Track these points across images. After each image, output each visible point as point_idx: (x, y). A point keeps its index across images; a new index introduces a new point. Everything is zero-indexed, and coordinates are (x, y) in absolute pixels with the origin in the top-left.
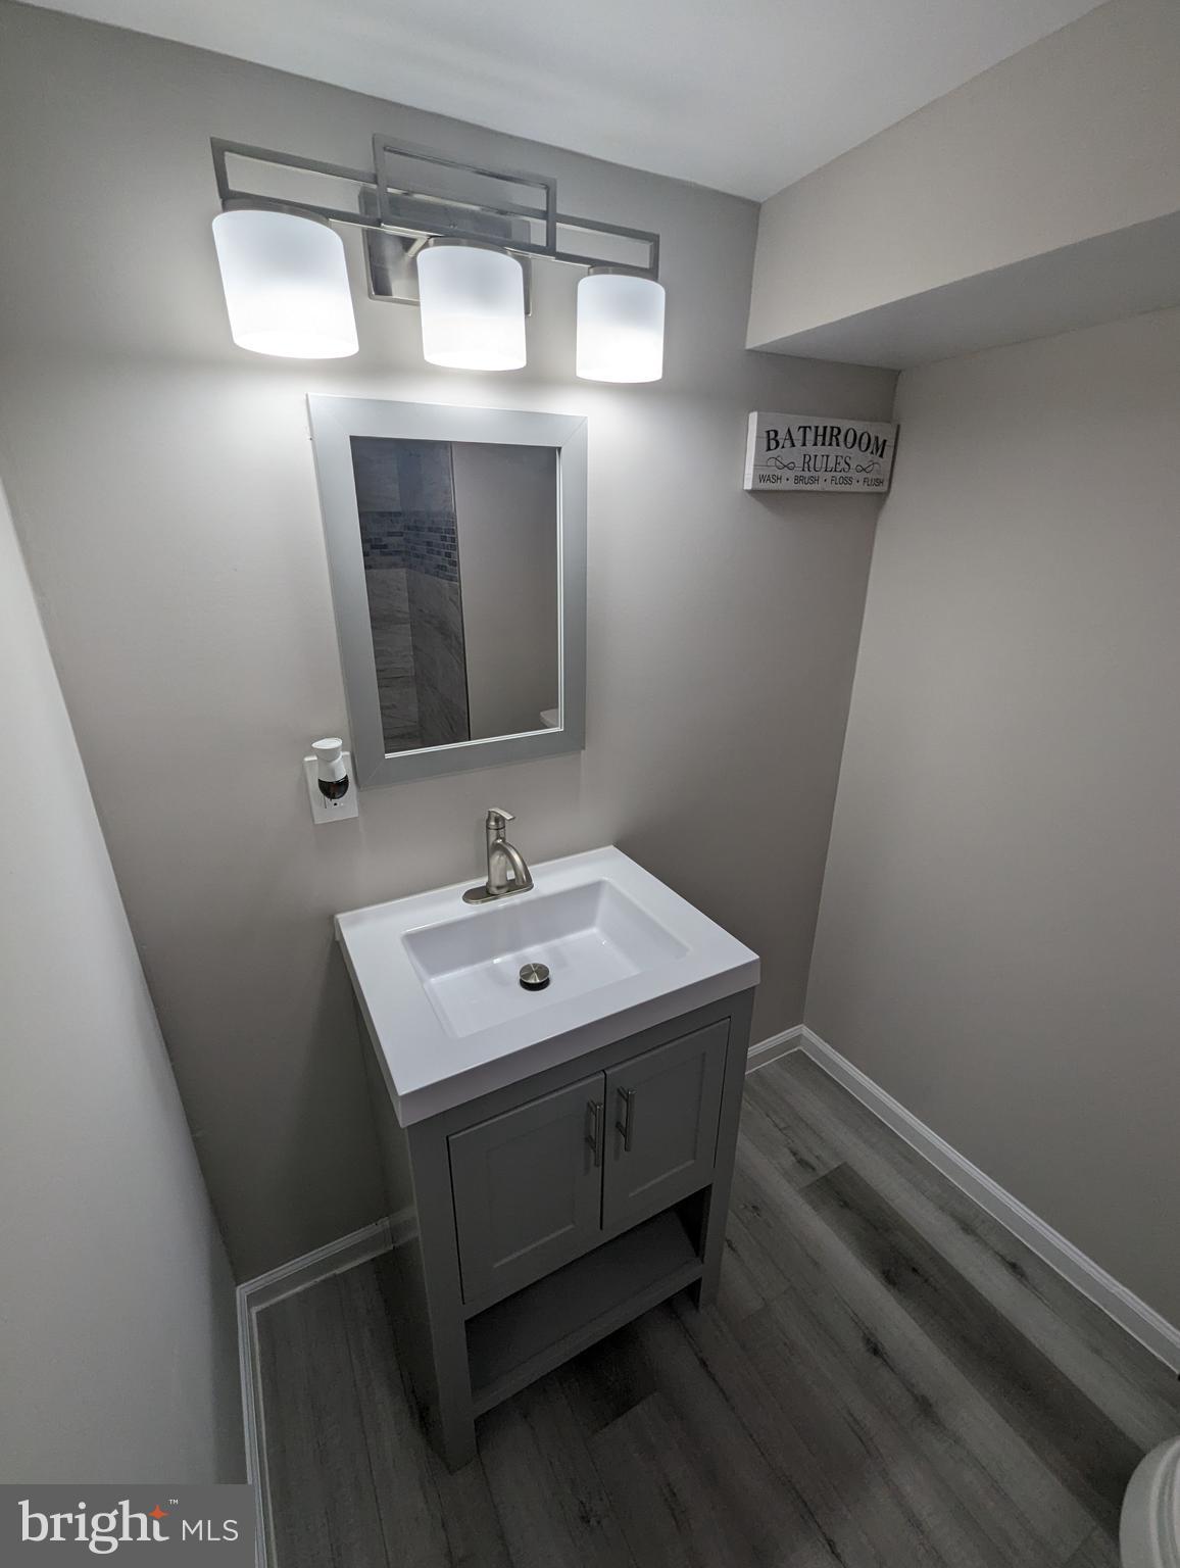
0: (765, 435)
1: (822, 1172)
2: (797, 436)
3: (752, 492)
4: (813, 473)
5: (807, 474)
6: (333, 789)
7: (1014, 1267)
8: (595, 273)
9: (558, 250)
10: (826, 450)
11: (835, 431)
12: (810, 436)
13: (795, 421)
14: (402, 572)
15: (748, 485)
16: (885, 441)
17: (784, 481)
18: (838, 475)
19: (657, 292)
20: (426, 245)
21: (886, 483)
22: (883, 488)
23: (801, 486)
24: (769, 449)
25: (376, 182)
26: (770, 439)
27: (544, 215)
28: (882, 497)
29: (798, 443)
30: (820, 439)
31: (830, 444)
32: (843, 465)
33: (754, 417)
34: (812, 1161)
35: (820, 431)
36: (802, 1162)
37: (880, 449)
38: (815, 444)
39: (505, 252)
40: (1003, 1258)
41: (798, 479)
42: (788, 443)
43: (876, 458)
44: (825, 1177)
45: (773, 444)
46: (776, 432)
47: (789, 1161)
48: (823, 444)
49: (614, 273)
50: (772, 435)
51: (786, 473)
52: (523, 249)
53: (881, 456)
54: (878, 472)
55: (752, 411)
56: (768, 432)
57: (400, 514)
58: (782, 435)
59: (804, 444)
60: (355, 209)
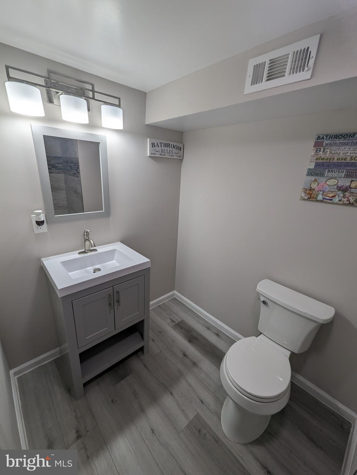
0: (151, 144)
1: (177, 322)
2: (159, 145)
3: (150, 157)
4: (164, 153)
5: (162, 153)
6: (40, 223)
7: (217, 335)
8: (105, 105)
9: (95, 98)
10: (167, 148)
11: (169, 144)
12: (163, 145)
13: (159, 141)
14: (62, 175)
15: (148, 155)
16: (181, 148)
17: (157, 155)
18: (170, 154)
19: (121, 111)
20: (62, 94)
21: (182, 157)
22: (182, 158)
23: (161, 156)
24: (153, 147)
25: (49, 79)
26: (153, 145)
27: (92, 91)
28: (182, 160)
29: (160, 146)
30: (165, 146)
31: (168, 147)
32: (171, 152)
33: (148, 139)
34: (175, 320)
35: (165, 144)
36: (173, 321)
37: (180, 149)
38: (164, 147)
39: (82, 98)
40: (215, 333)
41: (160, 154)
42: (157, 146)
43: (179, 151)
44: (177, 323)
45: (153, 146)
46: (154, 143)
47: (169, 321)
48: (166, 147)
49: (110, 105)
50: (153, 144)
51: (157, 153)
52: (87, 98)
53: (180, 151)
54: (180, 154)
55: (148, 138)
56: (152, 143)
57: (61, 157)
58: (156, 144)
59: (161, 147)
60: (44, 84)
